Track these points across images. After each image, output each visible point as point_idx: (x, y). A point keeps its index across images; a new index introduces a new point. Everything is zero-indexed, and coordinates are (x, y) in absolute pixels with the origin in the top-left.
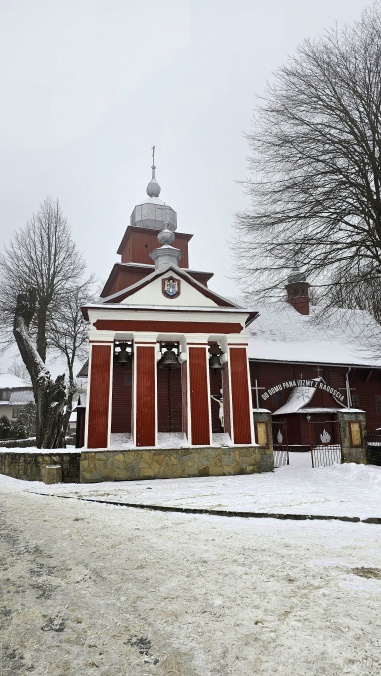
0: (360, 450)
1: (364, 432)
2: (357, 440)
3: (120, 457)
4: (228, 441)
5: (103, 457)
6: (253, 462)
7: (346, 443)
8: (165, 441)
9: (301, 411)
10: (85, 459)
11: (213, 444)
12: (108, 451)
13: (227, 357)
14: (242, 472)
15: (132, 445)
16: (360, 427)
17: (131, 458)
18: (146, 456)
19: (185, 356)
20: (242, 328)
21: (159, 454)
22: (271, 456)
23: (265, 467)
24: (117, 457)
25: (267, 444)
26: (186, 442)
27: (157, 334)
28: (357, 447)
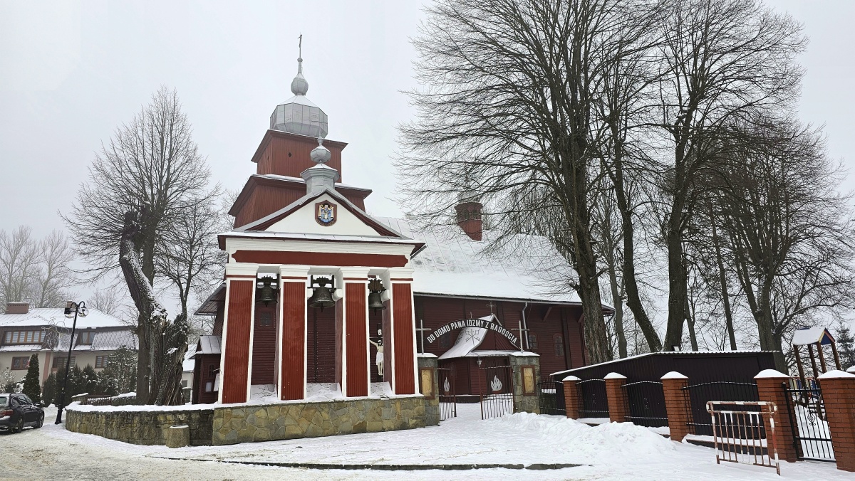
0: (533, 398)
1: (537, 378)
2: (530, 387)
3: (262, 413)
4: (388, 391)
5: (241, 413)
6: (416, 414)
7: (519, 391)
8: (315, 393)
9: (472, 355)
10: (219, 417)
11: (370, 396)
12: (247, 407)
13: (389, 294)
14: (403, 427)
15: (276, 399)
16: (534, 372)
17: (275, 414)
18: (293, 411)
19: (341, 293)
20: (407, 261)
21: (308, 409)
22: (437, 407)
23: (429, 420)
24: (258, 413)
25: (432, 394)
26: (341, 395)
27: (308, 267)
28: (529, 395)
